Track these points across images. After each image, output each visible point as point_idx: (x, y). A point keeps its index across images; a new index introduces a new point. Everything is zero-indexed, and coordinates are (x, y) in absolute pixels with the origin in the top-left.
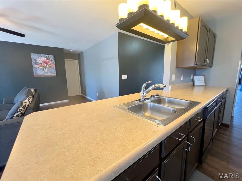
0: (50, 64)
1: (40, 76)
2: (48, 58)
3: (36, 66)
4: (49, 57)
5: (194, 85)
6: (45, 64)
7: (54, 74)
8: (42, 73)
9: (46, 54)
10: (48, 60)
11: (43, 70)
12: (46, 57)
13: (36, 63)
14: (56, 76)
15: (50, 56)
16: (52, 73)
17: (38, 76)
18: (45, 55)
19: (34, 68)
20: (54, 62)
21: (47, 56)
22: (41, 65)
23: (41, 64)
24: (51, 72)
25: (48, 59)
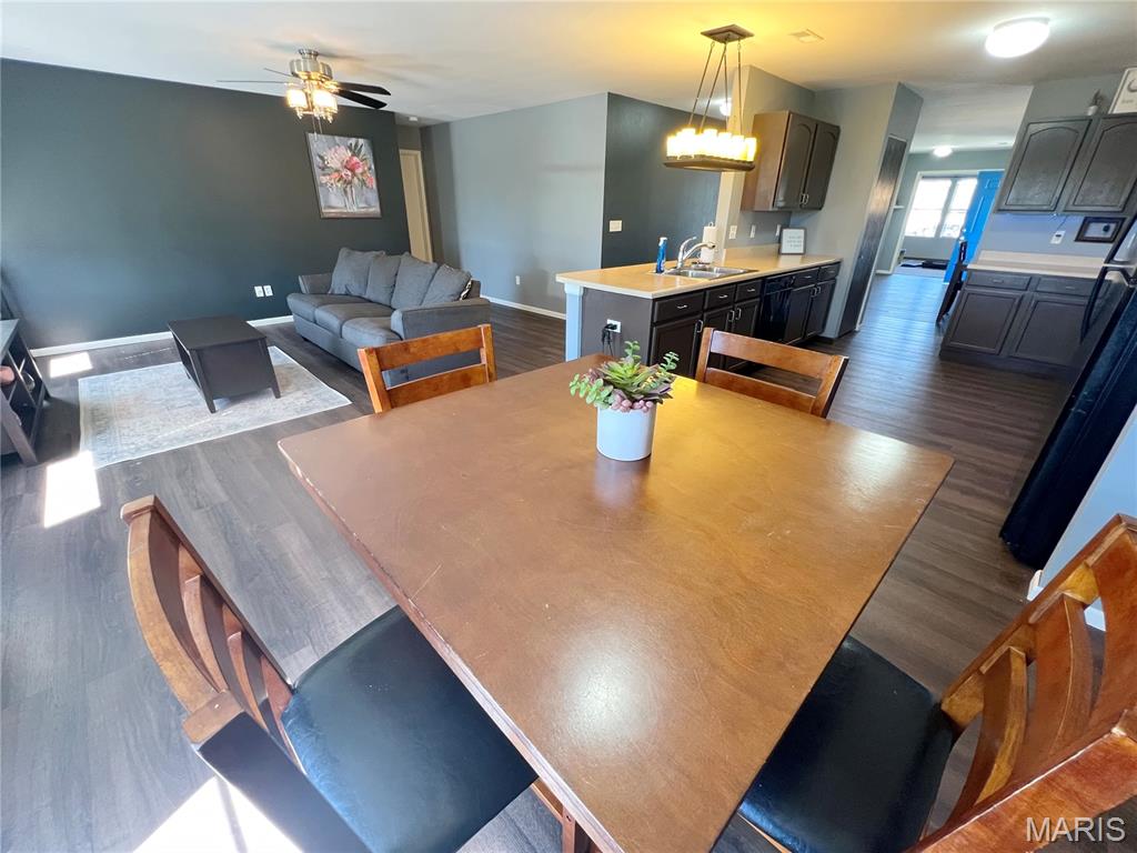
0: (362, 174)
1: (339, 216)
2: (355, 151)
3: (324, 179)
4: (356, 145)
5: (779, 253)
6: (349, 173)
7: (375, 209)
8: (341, 205)
9: (350, 136)
10: (355, 159)
11: (345, 192)
12: (350, 147)
13: (323, 169)
14: (379, 216)
15: (361, 141)
16: (370, 206)
17: (332, 215)
18: (346, 139)
19: (322, 185)
20: (373, 167)
21: (353, 141)
22: (336, 174)
23: (337, 171)
24: (366, 202)
25: (354, 155)
